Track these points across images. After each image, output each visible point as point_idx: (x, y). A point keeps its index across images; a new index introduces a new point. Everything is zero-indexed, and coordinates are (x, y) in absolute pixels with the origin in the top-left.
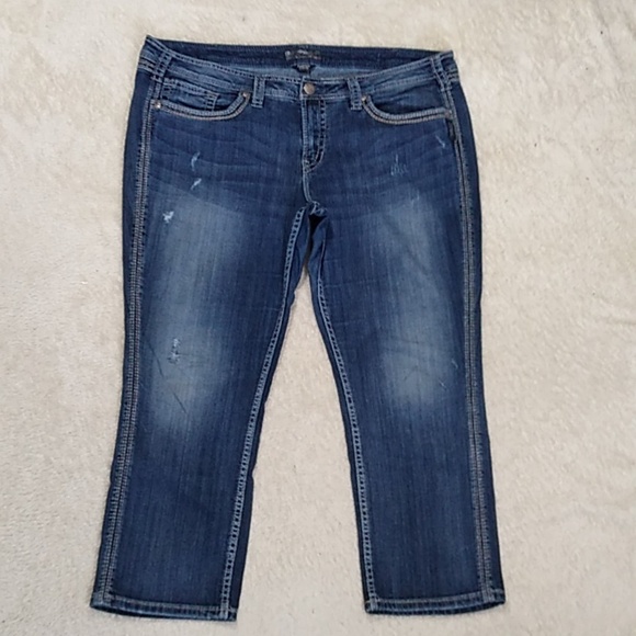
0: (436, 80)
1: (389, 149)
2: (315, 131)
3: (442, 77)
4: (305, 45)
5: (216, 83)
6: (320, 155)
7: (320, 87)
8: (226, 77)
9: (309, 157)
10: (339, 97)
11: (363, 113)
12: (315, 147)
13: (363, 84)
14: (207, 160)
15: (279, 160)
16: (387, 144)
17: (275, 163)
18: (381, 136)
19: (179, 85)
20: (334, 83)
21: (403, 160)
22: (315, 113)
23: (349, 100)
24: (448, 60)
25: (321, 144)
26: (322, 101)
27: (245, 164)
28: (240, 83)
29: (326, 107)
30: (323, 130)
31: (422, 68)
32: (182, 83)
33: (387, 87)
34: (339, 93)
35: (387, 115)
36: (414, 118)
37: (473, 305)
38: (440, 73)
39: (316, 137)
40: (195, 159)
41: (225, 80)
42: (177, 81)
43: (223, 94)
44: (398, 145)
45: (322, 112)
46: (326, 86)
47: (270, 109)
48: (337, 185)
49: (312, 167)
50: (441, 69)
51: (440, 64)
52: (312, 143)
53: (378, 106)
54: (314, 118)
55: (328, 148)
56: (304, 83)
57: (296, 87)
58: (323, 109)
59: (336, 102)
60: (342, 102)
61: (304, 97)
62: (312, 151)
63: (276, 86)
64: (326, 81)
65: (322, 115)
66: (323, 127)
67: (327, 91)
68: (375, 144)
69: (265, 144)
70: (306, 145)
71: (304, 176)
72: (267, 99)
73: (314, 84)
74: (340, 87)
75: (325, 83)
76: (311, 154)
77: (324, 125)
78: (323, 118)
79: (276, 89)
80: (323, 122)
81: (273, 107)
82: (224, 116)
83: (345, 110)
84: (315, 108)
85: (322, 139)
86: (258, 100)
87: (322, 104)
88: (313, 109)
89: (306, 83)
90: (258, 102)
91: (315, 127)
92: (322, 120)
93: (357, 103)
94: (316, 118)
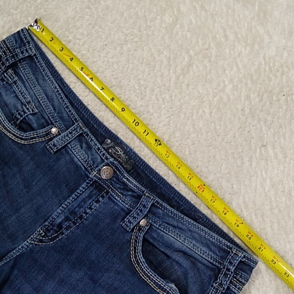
0: (219, 270)
3: (226, 275)
5: (45, 102)
6: (57, 237)
7: (118, 179)
8: (56, 103)
9: (48, 230)
10: (123, 201)
12: (60, 226)
13: (154, 210)
15: (23, 210)
16: (116, 284)
17: (17, 210)
18: (119, 273)
19: (15, 83)
22: (90, 197)
23: (128, 212)
24: (246, 267)
25: (68, 228)
26: (107, 193)
28: (62, 118)
29: (106, 200)
30: (81, 217)
31: (220, 249)
32: (19, 83)
34: (128, 199)
35: (143, 260)
38: (228, 270)
39: (67, 219)
41: (53, 106)
42: (16, 78)
43: (39, 115)
45: (98, 201)
46: (124, 183)
47: (58, 159)
48: (40, 278)
49: (41, 241)
50: (232, 269)
51: (236, 263)
52: (59, 220)
53: (145, 240)
54: (84, 200)
55: (68, 238)
56: (107, 165)
57: (99, 160)
58: (101, 199)
59: (117, 204)
60: (122, 209)
61: (95, 176)
62: (55, 228)
63: (84, 145)
64: (127, 179)
65: (95, 204)
66: (84, 215)
67: (120, 188)
68: (106, 274)
69: (26, 187)
70: (53, 218)
71: (26, 242)
72: (66, 150)
73: (115, 172)
74: (134, 194)
75: (125, 180)
76: (52, 229)
77: (87, 214)
78: (93, 207)
79: (82, 148)
80: (88, 211)
81: (62, 161)
82: (17, 137)
83: (116, 218)
84: (94, 193)
85: (72, 225)
86: (54, 145)
87: (105, 195)
88: (91, 192)
89: (109, 166)
90: (53, 147)
91: (77, 209)
92: (91, 208)
93: (130, 223)
94: (85, 202)
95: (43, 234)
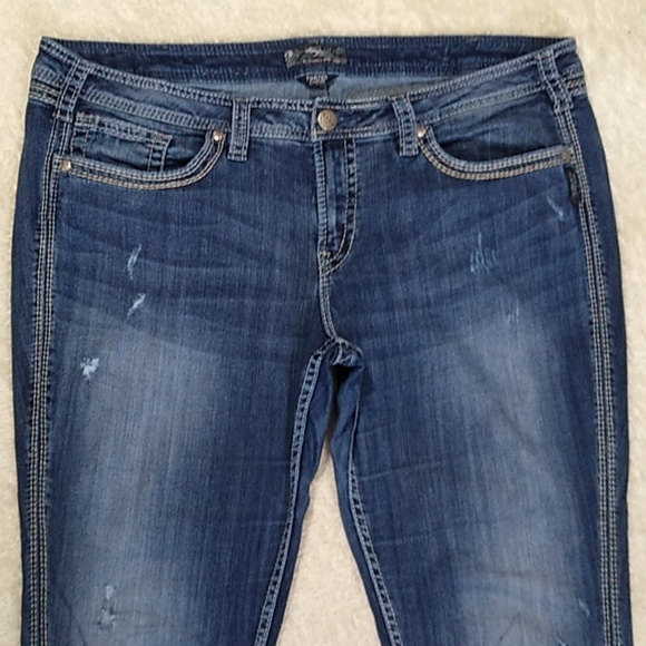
0: (545, 92)
1: (465, 225)
2: (339, 198)
3: (556, 89)
4: (318, 38)
5: (168, 116)
6: (347, 241)
7: (346, 115)
8: (184, 105)
9: (330, 245)
10: (377, 132)
11: (421, 161)
12: (340, 227)
13: (419, 107)
14: (154, 259)
15: (277, 256)
16: (463, 215)
17: (271, 260)
18: (453, 202)
19: (101, 124)
20: (369, 107)
21: (490, 243)
22: (338, 164)
23: (395, 138)
24: (568, 58)
25: (349, 220)
26: (349, 141)
27: (219, 265)
28: (208, 115)
29: (357, 151)
30: (351, 195)
31: (522, 72)
32: (106, 120)
33: (462, 110)
34: (379, 125)
35: (463, 163)
36: (510, 169)
37: (613, 501)
38: (553, 81)
39: (339, 209)
40: (133, 258)
41: (182, 111)
42: (98, 118)
43: (180, 137)
44: (482, 216)
45: (350, 161)
46: (357, 113)
48: (378, 295)
49: (334, 263)
50: (555, 75)
51: (553, 65)
52: (333, 220)
53: (444, 145)
54: (337, 174)
55: (361, 228)
56: (318, 110)
57: (304, 117)
58: (351, 155)
59: (373, 142)
60: (385, 141)
61: (318, 136)
62: (335, 234)
63: (270, 117)
64: (355, 104)
65: (350, 166)
66: (352, 189)
67: (358, 123)
68: (442, 218)
69: (254, 226)
70: (323, 224)
71: (321, 280)
72: (255, 143)
73: (335, 111)
74: (380, 113)
75: (355, 107)
76: (333, 239)
77: (354, 184)
78: (351, 172)
79: (271, 123)
80: (352, 180)
81: (266, 159)
82: (182, 179)
83: (389, 156)
84: (337, 155)
85: (350, 212)
86: (239, 148)
87: (349, 146)
88: (334, 157)
89: (322, 110)
90: (239, 152)
91: (339, 190)
92: (351, 176)
93: (410, 143)
94: (340, 174)
95: (329, 254)
